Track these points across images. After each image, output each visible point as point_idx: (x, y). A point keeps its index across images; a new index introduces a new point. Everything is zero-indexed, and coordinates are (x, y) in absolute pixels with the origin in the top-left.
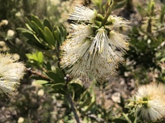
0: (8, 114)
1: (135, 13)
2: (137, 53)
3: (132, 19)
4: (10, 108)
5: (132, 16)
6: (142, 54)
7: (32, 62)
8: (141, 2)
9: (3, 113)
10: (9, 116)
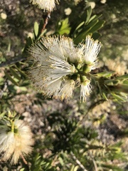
0: (12, 7)
1: (115, 140)
2: (68, 134)
3: (108, 137)
4: (18, 9)
5: (112, 137)
6: (68, 139)
7: (60, 24)
8: (126, 147)
9: (13, 2)
10: (10, 8)
